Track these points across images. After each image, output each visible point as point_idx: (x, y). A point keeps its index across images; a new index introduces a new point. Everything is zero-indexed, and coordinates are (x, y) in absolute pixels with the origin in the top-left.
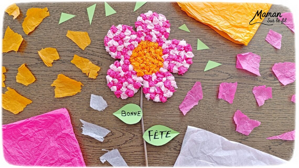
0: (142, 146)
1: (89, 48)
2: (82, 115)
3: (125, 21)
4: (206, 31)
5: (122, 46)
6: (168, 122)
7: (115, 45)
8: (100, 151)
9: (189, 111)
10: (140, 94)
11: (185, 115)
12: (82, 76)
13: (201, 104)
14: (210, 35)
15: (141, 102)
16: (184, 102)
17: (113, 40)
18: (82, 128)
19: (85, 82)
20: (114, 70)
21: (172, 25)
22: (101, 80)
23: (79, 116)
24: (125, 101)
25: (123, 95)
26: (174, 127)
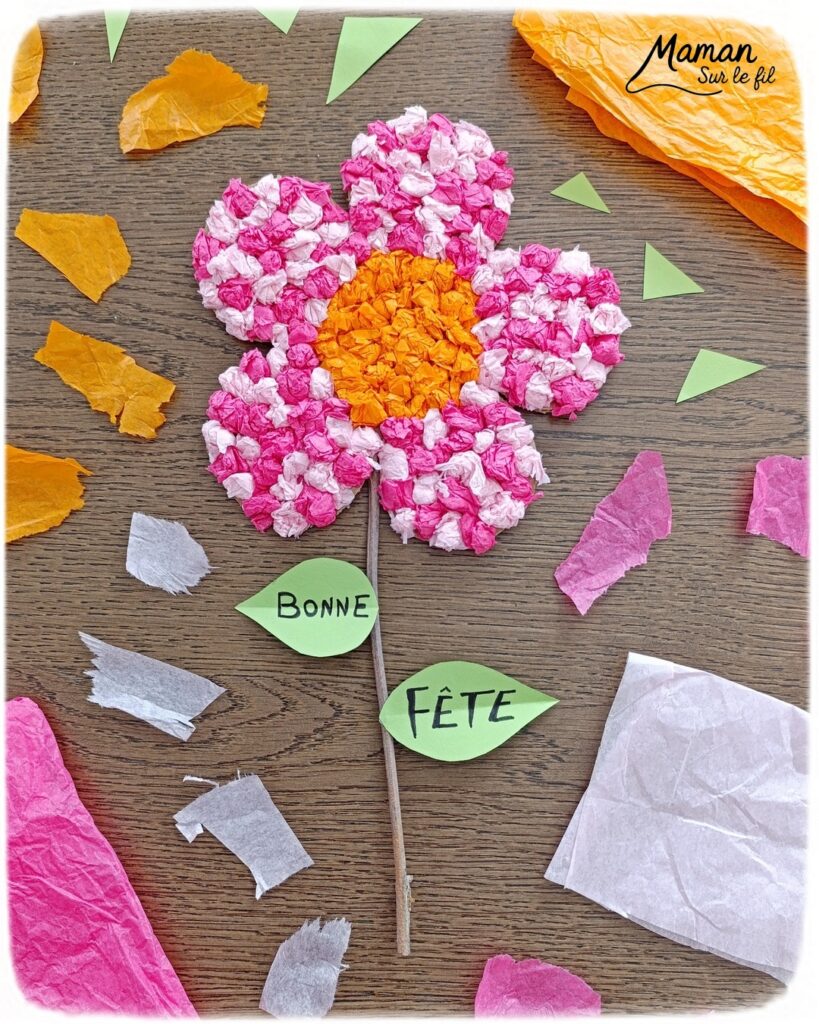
0: (377, 759)
1: (121, 294)
2: (92, 611)
3: (292, 160)
4: (686, 204)
5: (280, 278)
6: (500, 646)
7: (242, 272)
8: (177, 783)
9: (605, 596)
10: (364, 515)
11: (583, 612)
12: (87, 426)
13: (663, 559)
14: (704, 228)
15: (371, 550)
16: (580, 553)
17: (234, 247)
18: (89, 673)
19: (105, 453)
20: (239, 394)
21: (523, 180)
22: (177, 445)
23: (74, 617)
24: (294, 547)
25: (285, 516)
26: (530, 673)
